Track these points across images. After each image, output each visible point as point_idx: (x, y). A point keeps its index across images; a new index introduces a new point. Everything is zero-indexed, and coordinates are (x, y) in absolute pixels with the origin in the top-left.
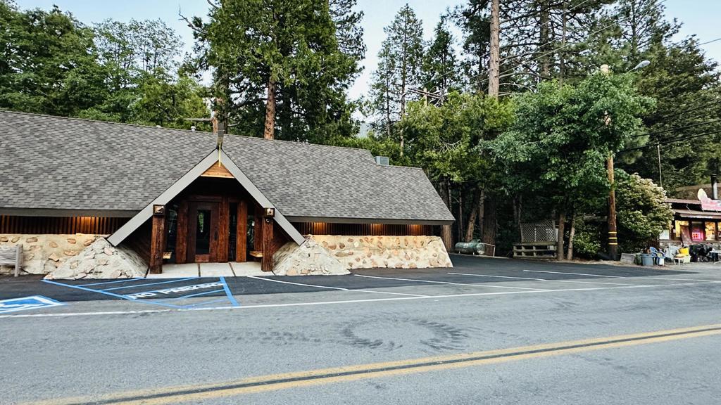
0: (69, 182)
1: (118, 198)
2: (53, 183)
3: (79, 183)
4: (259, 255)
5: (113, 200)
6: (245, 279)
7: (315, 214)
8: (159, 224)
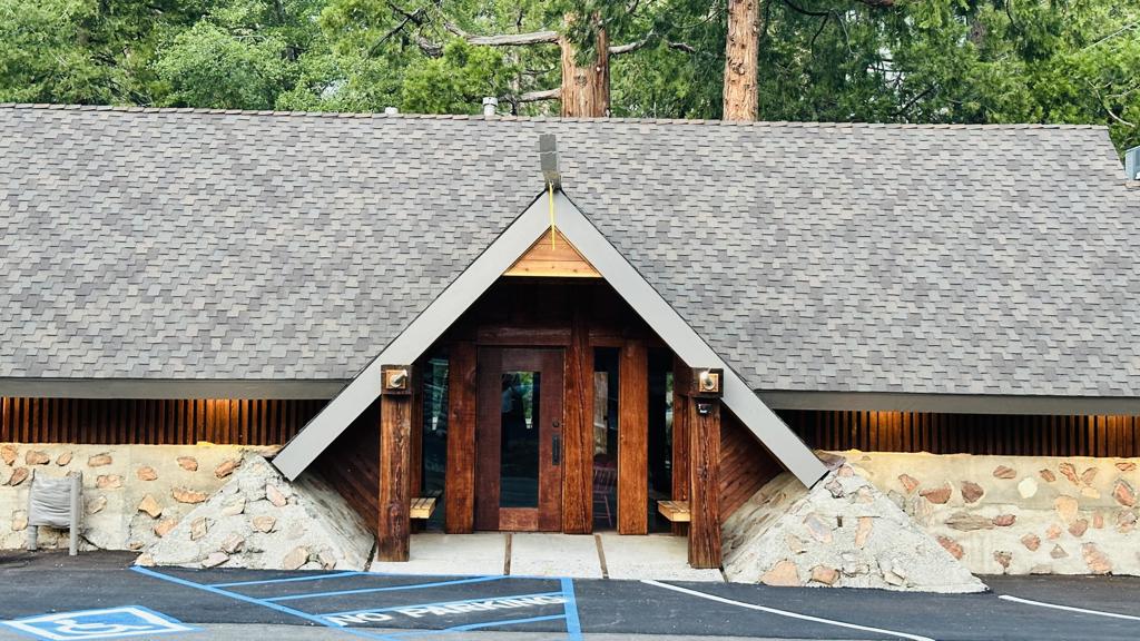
0: (178, 303)
1: (294, 345)
2: (140, 308)
3: (199, 303)
4: (681, 516)
5: (280, 352)
6: (633, 588)
7: (866, 383)
8: (399, 419)
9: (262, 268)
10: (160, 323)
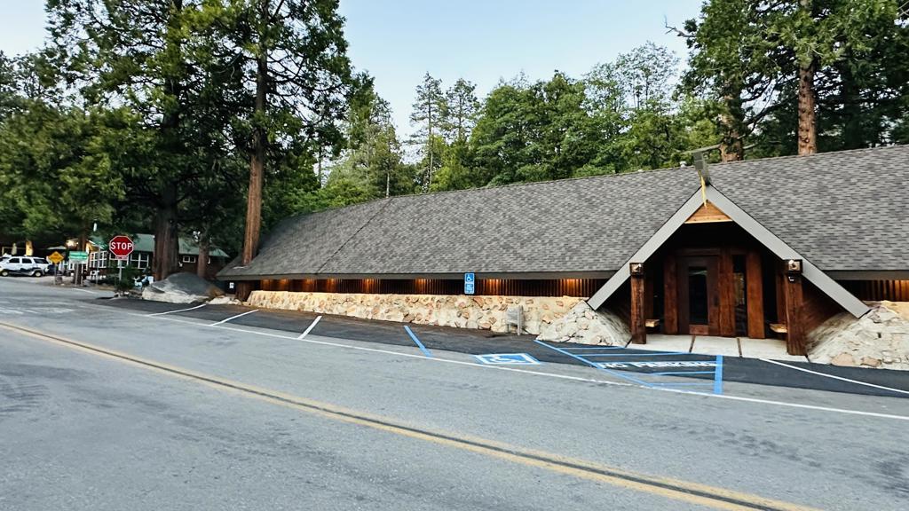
0: (554, 245)
1: (596, 258)
3: (562, 244)
4: (782, 330)
6: (756, 363)
7: (893, 265)
9: (587, 231)
10: (548, 252)
